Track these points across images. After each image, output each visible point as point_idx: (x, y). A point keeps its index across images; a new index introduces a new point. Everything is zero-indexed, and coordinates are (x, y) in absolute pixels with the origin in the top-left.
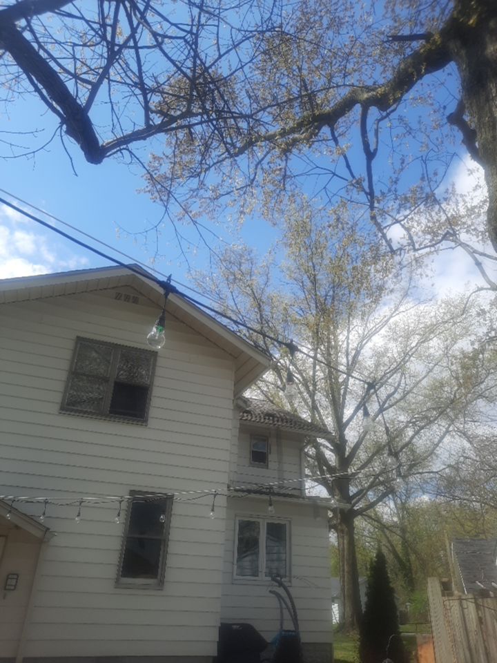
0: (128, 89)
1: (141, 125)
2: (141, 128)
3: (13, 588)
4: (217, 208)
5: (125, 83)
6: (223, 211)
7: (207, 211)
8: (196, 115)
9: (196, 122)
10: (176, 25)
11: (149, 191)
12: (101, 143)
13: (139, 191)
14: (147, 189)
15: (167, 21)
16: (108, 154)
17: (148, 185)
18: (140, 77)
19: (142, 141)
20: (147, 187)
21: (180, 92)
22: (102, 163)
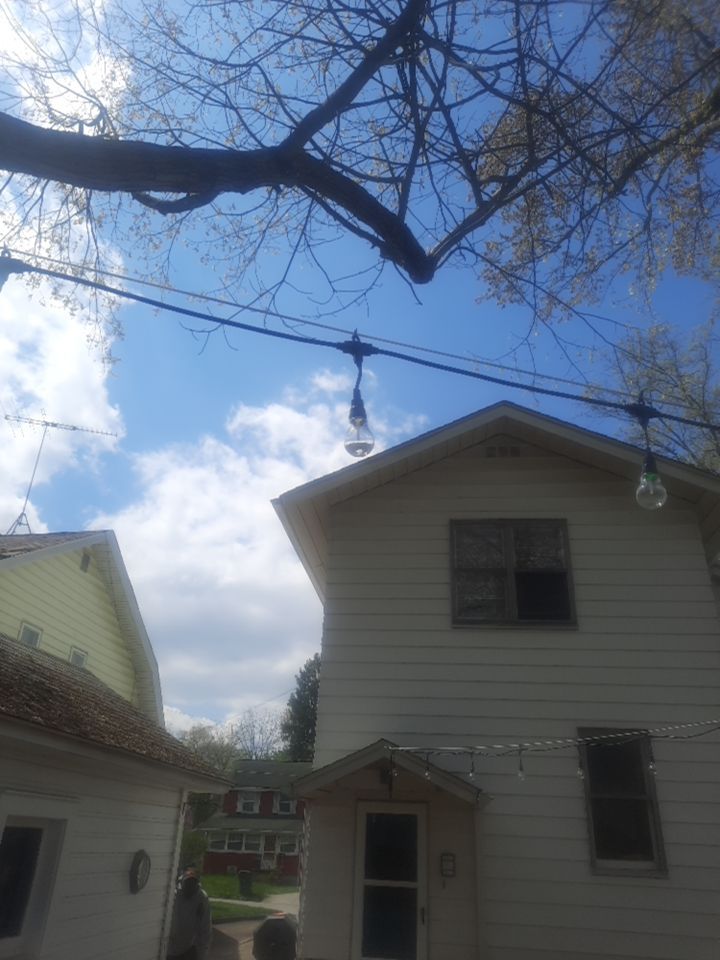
0: (446, 166)
1: (472, 207)
2: (473, 211)
3: (451, 873)
4: (600, 283)
5: (441, 160)
6: (610, 284)
7: (584, 293)
8: (545, 160)
9: (550, 170)
10: (487, 51)
11: (493, 295)
12: (427, 253)
13: (479, 301)
14: (491, 293)
15: (474, 50)
16: (439, 263)
17: (490, 287)
18: (457, 143)
19: (480, 228)
20: (489, 290)
21: (505, 141)
22: (434, 279)
